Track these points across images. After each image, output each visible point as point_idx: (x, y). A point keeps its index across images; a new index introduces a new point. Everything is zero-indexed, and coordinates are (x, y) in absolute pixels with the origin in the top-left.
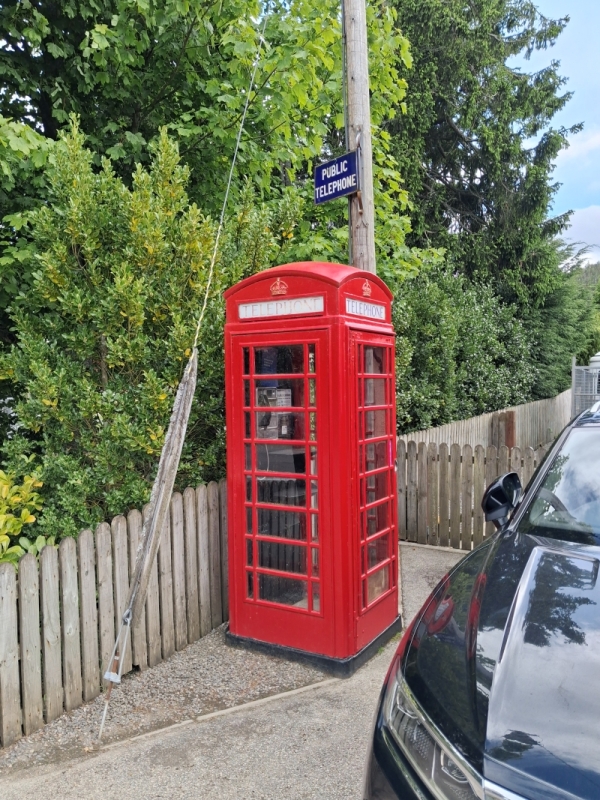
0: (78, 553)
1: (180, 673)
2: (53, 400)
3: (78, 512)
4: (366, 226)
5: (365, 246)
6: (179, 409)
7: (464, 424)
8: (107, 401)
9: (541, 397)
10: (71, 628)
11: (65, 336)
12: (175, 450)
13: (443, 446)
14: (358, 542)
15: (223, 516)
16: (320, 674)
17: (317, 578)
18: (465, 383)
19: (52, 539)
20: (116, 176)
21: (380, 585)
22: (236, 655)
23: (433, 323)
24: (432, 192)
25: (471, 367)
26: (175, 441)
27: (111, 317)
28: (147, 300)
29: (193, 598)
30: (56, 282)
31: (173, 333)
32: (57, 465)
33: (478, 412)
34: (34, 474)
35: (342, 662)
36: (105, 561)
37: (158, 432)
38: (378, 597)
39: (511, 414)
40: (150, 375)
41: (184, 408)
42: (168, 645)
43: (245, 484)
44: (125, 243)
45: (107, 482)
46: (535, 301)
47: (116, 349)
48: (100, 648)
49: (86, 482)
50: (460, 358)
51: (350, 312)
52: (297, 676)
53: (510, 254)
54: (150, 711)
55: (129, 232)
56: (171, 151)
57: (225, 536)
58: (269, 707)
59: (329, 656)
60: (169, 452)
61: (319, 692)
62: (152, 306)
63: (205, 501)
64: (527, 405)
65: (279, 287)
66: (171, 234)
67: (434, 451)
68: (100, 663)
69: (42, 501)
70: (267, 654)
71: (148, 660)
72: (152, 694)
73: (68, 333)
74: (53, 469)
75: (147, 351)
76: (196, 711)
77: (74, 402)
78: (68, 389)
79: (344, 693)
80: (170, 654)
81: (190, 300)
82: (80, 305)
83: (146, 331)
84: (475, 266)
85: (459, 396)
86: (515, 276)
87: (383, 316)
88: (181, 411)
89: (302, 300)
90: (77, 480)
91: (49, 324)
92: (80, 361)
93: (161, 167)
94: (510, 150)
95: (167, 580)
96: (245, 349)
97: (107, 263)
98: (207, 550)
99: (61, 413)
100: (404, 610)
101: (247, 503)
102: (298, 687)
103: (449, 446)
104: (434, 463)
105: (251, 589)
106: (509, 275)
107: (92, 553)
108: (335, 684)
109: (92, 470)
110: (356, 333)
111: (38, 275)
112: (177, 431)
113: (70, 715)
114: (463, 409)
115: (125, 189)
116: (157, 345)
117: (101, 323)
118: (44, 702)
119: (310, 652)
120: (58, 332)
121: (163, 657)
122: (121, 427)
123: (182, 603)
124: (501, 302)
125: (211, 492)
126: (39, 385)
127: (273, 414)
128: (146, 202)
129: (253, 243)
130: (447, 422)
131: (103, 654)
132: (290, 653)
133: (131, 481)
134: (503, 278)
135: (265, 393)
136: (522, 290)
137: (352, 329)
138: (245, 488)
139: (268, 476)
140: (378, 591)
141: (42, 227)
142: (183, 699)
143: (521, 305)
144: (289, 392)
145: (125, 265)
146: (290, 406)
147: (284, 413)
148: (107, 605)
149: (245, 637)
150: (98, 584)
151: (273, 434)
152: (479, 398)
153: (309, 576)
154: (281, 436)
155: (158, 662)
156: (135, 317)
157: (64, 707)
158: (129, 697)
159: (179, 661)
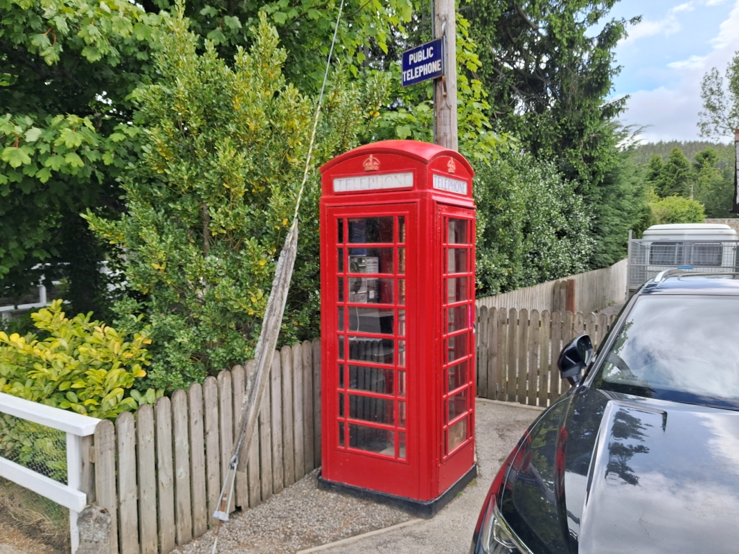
0: (188, 404)
1: (278, 514)
2: (161, 264)
3: (184, 367)
4: (449, 108)
5: (448, 127)
6: (281, 274)
7: (529, 290)
8: (211, 266)
9: (598, 267)
10: (182, 472)
11: (171, 205)
12: (277, 311)
13: (513, 311)
14: (441, 396)
15: (316, 372)
16: (406, 515)
17: (404, 429)
18: (531, 253)
19: (161, 392)
20: (218, 58)
21: (459, 435)
22: (328, 498)
23: (504, 197)
24: (501, 76)
25: (536, 239)
26: (277, 303)
27: (213, 189)
28: (248, 173)
29: (288, 446)
30: (164, 155)
31: (272, 204)
32: (165, 324)
33: (542, 280)
34: (142, 332)
35: (425, 504)
36: (212, 412)
37: (258, 295)
38: (457, 446)
39: (572, 282)
40: (251, 243)
41: (286, 274)
42: (266, 489)
43: (338, 343)
44: (228, 120)
45: (211, 339)
46: (594, 178)
47: (218, 217)
48: (207, 490)
49: (192, 341)
50: (526, 230)
51: (437, 188)
52: (385, 517)
53: (573, 134)
54: (253, 547)
55: (231, 110)
56: (270, 35)
57: (318, 391)
58: (361, 543)
59: (413, 499)
60: (272, 314)
61: (404, 531)
62: (252, 178)
63: (300, 358)
64: (585, 274)
65: (371, 163)
66: (270, 112)
67: (505, 315)
68: (207, 503)
69: (150, 357)
70: (356, 497)
71: (249, 502)
72: (255, 532)
73: (174, 202)
74: (160, 328)
75: (247, 220)
76: (295, 547)
77: (180, 266)
78: (175, 253)
79: (428, 531)
80: (268, 497)
81: (287, 173)
82: (186, 177)
83: (246, 202)
84: (540, 145)
85: (526, 265)
86: (576, 156)
87: (465, 192)
88: (283, 276)
89: (393, 176)
90: (183, 338)
91: (156, 193)
92: (185, 229)
93: (261, 50)
94: (575, 38)
95: (266, 429)
96: (339, 220)
97: (210, 139)
98: (301, 402)
99: (169, 277)
100: (478, 458)
101: (339, 360)
102: (386, 526)
103: (518, 311)
104: (504, 326)
105: (342, 438)
106: (570, 153)
107: (200, 404)
108: (419, 523)
109: (197, 329)
110: (442, 206)
111: (147, 148)
112: (279, 295)
113: (181, 549)
114: (529, 277)
115: (227, 70)
116: (257, 215)
117: (205, 194)
118: (159, 538)
119: (396, 495)
120: (165, 201)
121: (261, 499)
122: (225, 290)
123: (279, 451)
124: (563, 178)
125: (305, 350)
126: (149, 251)
127: (363, 280)
128: (248, 82)
129: (344, 121)
130: (514, 289)
131: (210, 496)
132: (378, 496)
133: (233, 339)
134: (565, 157)
135: (356, 260)
136: (583, 169)
137: (439, 203)
138: (338, 347)
139: (358, 336)
140: (458, 441)
141: (152, 104)
142: (283, 536)
143: (581, 181)
144: (376, 259)
145: (228, 140)
146: (376, 273)
147: (372, 279)
148: (213, 452)
149: (336, 482)
150: (205, 433)
151: (363, 298)
152: (543, 267)
153: (397, 426)
154: (369, 300)
155: (257, 504)
156: (237, 188)
157: (176, 542)
158: (234, 535)
159: (277, 503)
